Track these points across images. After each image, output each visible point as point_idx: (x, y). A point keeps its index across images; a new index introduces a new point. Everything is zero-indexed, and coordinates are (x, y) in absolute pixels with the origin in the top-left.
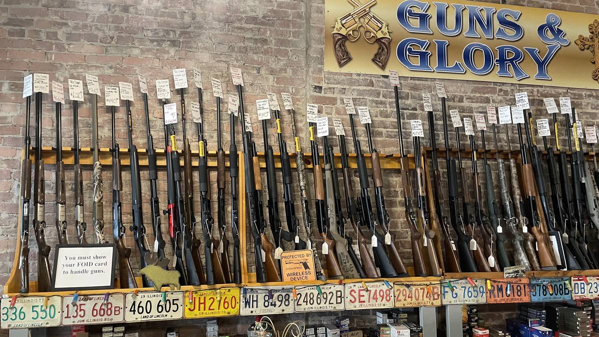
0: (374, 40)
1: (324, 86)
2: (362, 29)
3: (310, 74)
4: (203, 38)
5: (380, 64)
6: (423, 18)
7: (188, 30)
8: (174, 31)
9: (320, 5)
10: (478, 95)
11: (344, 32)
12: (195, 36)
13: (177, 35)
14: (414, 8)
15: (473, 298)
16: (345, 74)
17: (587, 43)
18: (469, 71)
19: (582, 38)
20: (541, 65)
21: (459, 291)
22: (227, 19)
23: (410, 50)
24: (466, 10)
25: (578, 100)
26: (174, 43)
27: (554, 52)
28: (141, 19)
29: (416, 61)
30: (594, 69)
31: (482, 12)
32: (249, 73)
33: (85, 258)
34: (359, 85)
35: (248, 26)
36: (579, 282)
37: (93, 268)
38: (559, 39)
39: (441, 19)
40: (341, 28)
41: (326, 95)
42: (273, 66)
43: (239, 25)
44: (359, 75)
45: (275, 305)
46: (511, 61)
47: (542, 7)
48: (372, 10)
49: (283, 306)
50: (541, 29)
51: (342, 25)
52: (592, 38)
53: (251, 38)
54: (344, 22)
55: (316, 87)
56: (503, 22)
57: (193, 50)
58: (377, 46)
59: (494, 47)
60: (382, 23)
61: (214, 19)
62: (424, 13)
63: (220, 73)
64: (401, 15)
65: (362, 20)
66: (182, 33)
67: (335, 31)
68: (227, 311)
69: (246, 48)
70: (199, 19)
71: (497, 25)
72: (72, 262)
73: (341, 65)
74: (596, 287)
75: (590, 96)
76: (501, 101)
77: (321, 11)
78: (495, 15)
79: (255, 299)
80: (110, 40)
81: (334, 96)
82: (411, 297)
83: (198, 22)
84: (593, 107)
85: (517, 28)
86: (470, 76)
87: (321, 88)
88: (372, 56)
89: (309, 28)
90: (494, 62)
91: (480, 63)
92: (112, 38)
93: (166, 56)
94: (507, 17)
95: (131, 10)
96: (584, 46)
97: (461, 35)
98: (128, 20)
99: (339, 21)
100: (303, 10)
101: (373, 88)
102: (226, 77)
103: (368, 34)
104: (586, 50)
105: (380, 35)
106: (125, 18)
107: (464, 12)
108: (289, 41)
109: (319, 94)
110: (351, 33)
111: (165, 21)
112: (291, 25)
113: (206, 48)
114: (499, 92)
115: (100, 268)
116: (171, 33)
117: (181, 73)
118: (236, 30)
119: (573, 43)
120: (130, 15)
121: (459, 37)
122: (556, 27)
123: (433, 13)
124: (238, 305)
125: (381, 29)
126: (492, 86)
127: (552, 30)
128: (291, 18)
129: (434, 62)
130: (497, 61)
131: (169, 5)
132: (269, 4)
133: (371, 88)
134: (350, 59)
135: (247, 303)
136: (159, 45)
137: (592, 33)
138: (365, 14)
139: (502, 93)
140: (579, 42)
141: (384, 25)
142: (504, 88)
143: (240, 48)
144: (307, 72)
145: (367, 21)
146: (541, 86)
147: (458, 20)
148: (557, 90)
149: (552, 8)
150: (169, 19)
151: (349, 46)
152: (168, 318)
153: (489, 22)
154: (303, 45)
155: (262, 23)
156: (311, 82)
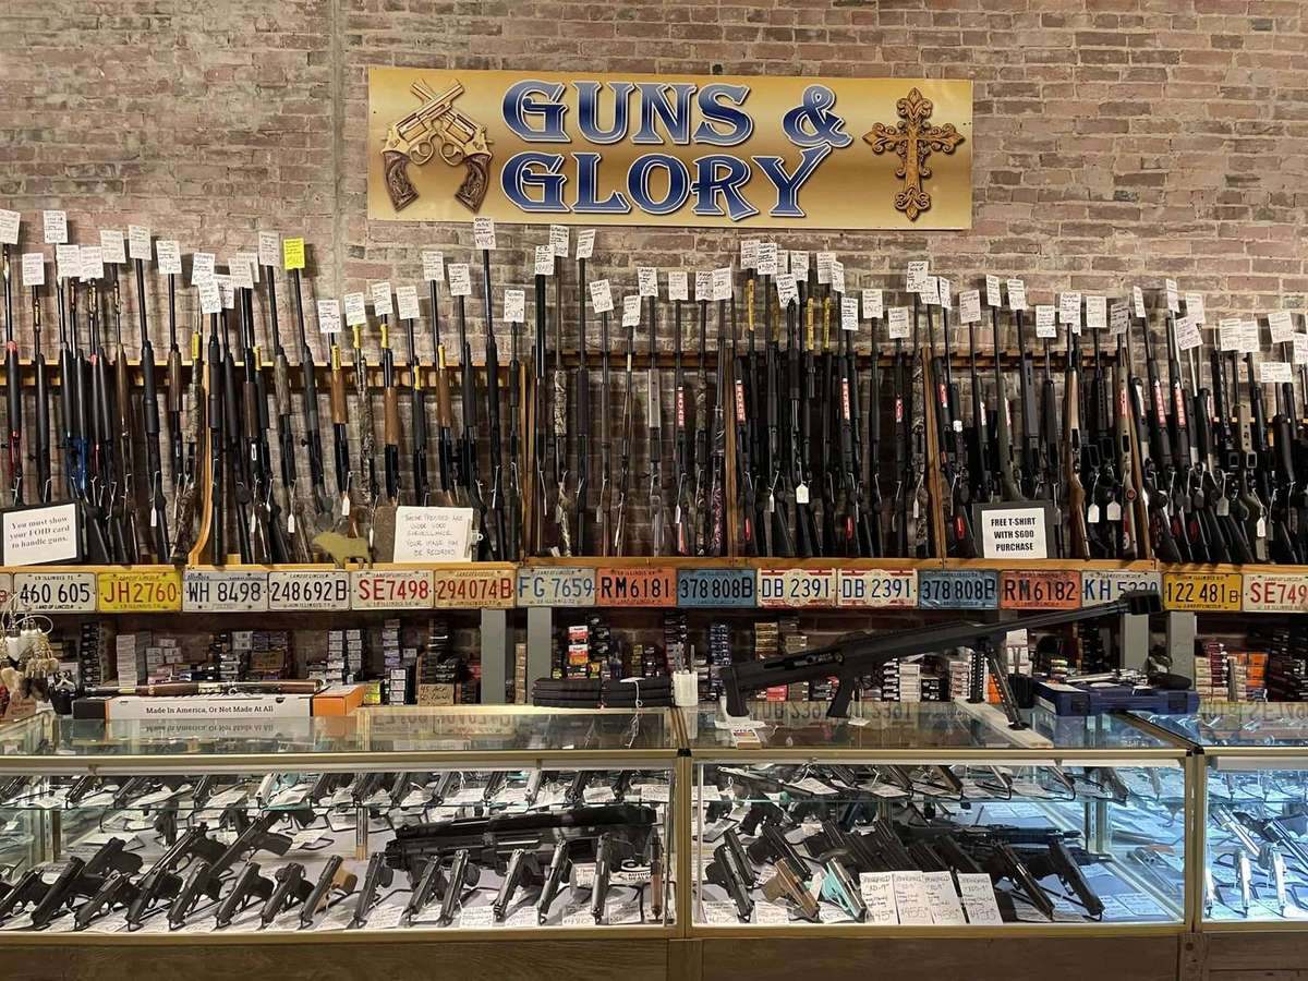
0: (460, 159)
1: (369, 246)
2: (437, 141)
3: (343, 224)
4: (159, 173)
5: (470, 203)
6: (553, 113)
7: (135, 162)
8: (113, 166)
9: (362, 102)
10: (656, 252)
11: (403, 148)
12: (147, 172)
13: (118, 173)
14: (534, 96)
15: (571, 597)
16: (407, 224)
17: (890, 137)
18: (639, 208)
19: (879, 129)
20: (786, 189)
21: (548, 585)
22: (199, 138)
23: (527, 175)
24: (636, 93)
25: (862, 253)
26: (113, 186)
27: (815, 161)
28: (61, 150)
29: (537, 195)
30: (900, 190)
31: (669, 93)
32: (237, 230)
33: (38, 524)
34: (432, 242)
35: (234, 148)
36: (772, 578)
37: (51, 535)
38: (829, 136)
39: (587, 112)
40: (398, 142)
41: (372, 262)
42: (279, 216)
43: (219, 148)
44: (431, 224)
45: (236, 599)
46: (724, 184)
47: (798, 74)
48: (454, 103)
49: (249, 601)
50: (790, 119)
51: (401, 135)
52: (903, 127)
53: (240, 169)
54: (403, 130)
55: (354, 248)
56: (711, 110)
57: (143, 195)
58: (464, 170)
59: (691, 160)
60: (474, 128)
61: (176, 140)
62: (554, 103)
63: (187, 232)
64: (510, 110)
65: (437, 124)
66: (126, 168)
67: (388, 148)
68: (162, 604)
69: (230, 186)
70: (152, 141)
71: (697, 116)
72: (22, 530)
73: (398, 208)
74: (807, 588)
75: (888, 243)
76: (702, 262)
77: (362, 113)
78: (696, 99)
79: (204, 588)
80: (15, 187)
81: (387, 263)
82: (464, 594)
83: (150, 148)
84: (895, 264)
85: (739, 119)
86: (640, 217)
87: (362, 249)
88: (456, 190)
89: (342, 144)
90: (690, 188)
91: (660, 191)
92: (18, 184)
93: (101, 209)
94: (721, 99)
95: (45, 135)
96: (883, 145)
97: (625, 141)
98: (41, 152)
99: (395, 128)
100: (329, 111)
101: (458, 247)
102: (198, 238)
103: (448, 149)
104: (886, 153)
105: (470, 150)
106: (37, 150)
107: (632, 97)
108: (305, 170)
109: (359, 261)
110: (417, 148)
111: (97, 150)
112: (308, 140)
113: (164, 191)
114: (699, 244)
115: (61, 535)
116: (108, 169)
117: (116, 239)
118: (214, 157)
119: (860, 142)
120: (44, 145)
121: (622, 144)
122: (824, 112)
123: (572, 103)
124: (178, 596)
125: (472, 138)
126: (686, 233)
127: (815, 118)
128: (307, 129)
129: (572, 194)
130: (695, 185)
131: (103, 122)
132: (270, 107)
133: (453, 246)
134: (414, 196)
135: (193, 594)
136: (89, 190)
137: (905, 116)
138: (444, 112)
139: (705, 247)
140: (872, 138)
141: (478, 131)
142: (710, 237)
143: (221, 186)
144: (338, 222)
145: (446, 125)
146: (786, 230)
147: (621, 112)
148: (818, 235)
149: (820, 75)
150: (105, 146)
151: (413, 172)
152: (75, 609)
153: (683, 111)
154: (329, 176)
155: (258, 142)
156: (345, 239)
